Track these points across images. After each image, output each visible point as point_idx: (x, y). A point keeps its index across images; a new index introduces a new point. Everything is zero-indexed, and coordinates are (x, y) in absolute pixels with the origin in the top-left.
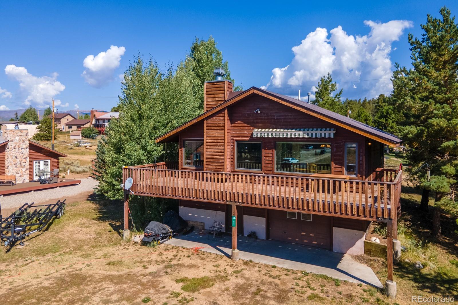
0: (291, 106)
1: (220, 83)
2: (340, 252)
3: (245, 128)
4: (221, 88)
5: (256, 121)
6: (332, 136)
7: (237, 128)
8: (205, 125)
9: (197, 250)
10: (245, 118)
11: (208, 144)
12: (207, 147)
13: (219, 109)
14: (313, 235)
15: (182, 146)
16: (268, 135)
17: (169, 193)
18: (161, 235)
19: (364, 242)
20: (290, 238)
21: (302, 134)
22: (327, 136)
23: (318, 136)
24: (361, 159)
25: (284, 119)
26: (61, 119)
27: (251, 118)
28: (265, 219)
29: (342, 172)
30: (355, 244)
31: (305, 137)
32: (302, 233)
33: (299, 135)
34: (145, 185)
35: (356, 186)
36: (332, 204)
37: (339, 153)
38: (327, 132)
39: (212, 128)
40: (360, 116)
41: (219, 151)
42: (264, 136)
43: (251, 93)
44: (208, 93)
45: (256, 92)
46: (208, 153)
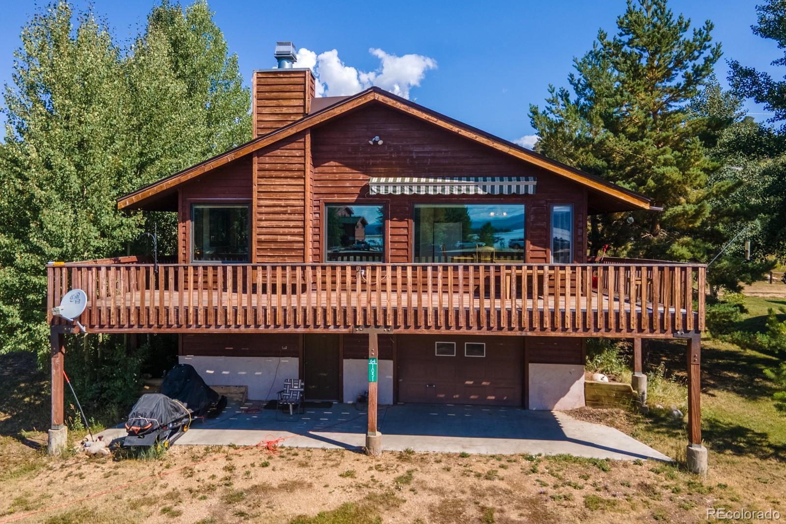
0: (456, 129)
1: (293, 75)
2: (541, 408)
3: (346, 176)
4: (296, 87)
5: (371, 162)
6: (531, 191)
7: (327, 177)
8: (255, 167)
9: (270, 447)
10: (347, 156)
11: (264, 209)
12: (259, 216)
13: (292, 131)
14: (488, 384)
15: (187, 216)
16: (402, 189)
17: (197, 321)
18: (171, 425)
19: (585, 384)
20: (443, 396)
21: (472, 188)
22: (522, 192)
23: (506, 192)
24: (579, 234)
25: (433, 158)
27: (360, 155)
28: (392, 362)
29: (545, 258)
30: (569, 390)
31: (479, 192)
32: (467, 382)
33: (468, 190)
34: (112, 310)
35: (571, 284)
36: (590, 315)
37: (539, 224)
38: (522, 184)
39: (274, 174)
41: (292, 224)
42: (394, 191)
43: (369, 100)
44: (262, 95)
45: (380, 98)
46: (264, 230)
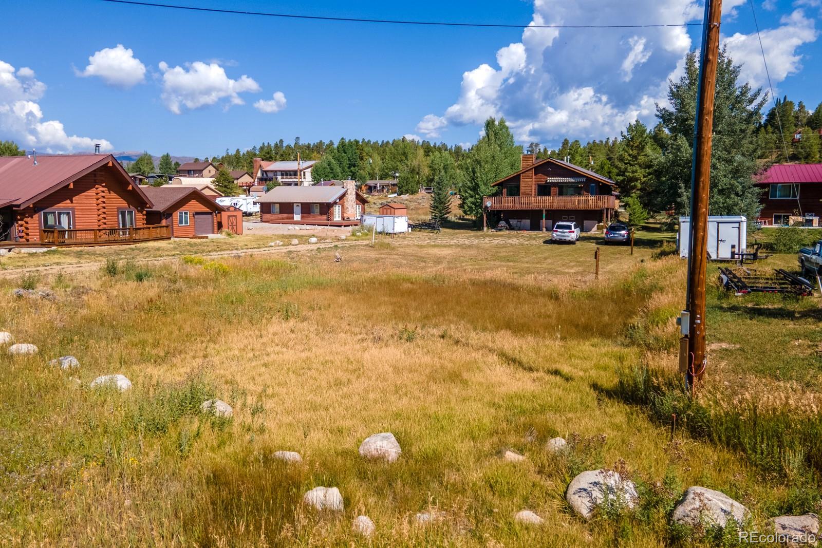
1: (530, 155)
3: (543, 178)
4: (531, 158)
6: (585, 181)
7: (538, 178)
8: (521, 176)
10: (543, 173)
12: (522, 187)
13: (529, 168)
15: (505, 187)
19: (597, 225)
23: (579, 181)
25: (562, 174)
26: (203, 170)
27: (546, 173)
33: (571, 181)
39: (525, 177)
40: (603, 168)
41: (529, 188)
42: (553, 181)
43: (547, 161)
45: (550, 160)
46: (523, 190)
